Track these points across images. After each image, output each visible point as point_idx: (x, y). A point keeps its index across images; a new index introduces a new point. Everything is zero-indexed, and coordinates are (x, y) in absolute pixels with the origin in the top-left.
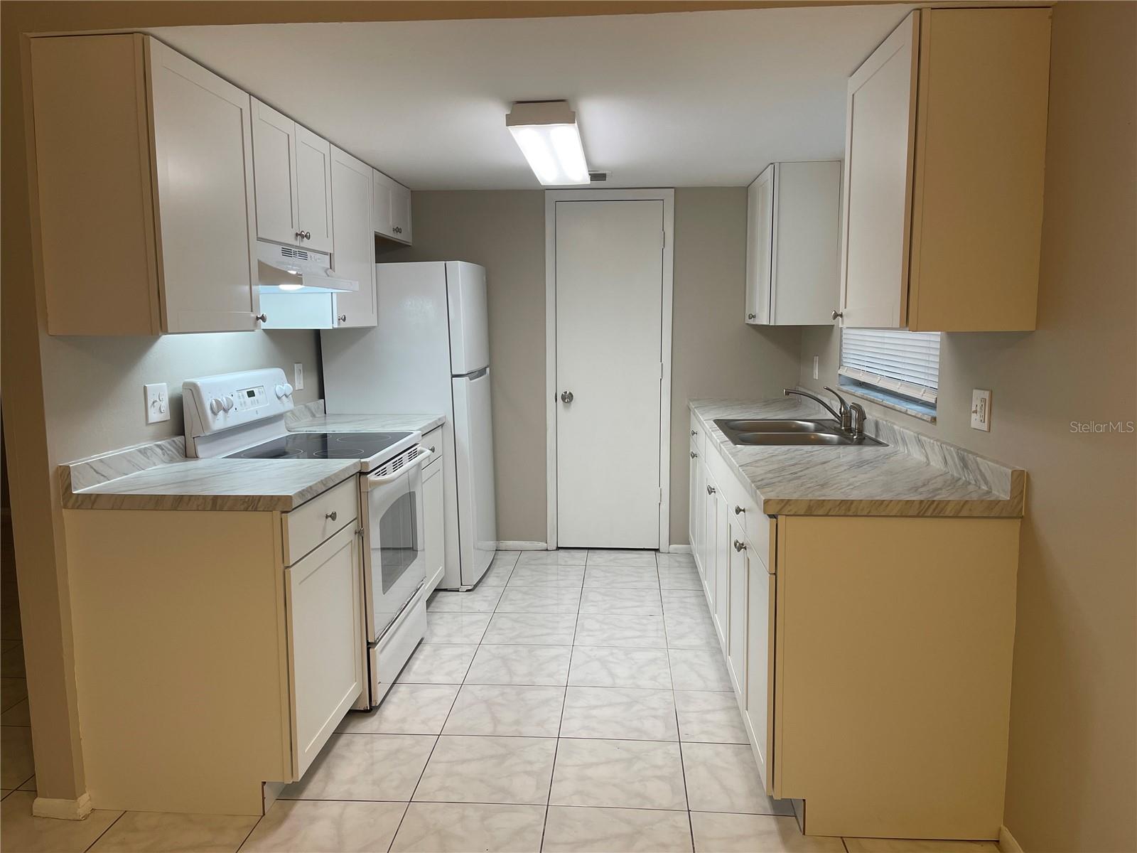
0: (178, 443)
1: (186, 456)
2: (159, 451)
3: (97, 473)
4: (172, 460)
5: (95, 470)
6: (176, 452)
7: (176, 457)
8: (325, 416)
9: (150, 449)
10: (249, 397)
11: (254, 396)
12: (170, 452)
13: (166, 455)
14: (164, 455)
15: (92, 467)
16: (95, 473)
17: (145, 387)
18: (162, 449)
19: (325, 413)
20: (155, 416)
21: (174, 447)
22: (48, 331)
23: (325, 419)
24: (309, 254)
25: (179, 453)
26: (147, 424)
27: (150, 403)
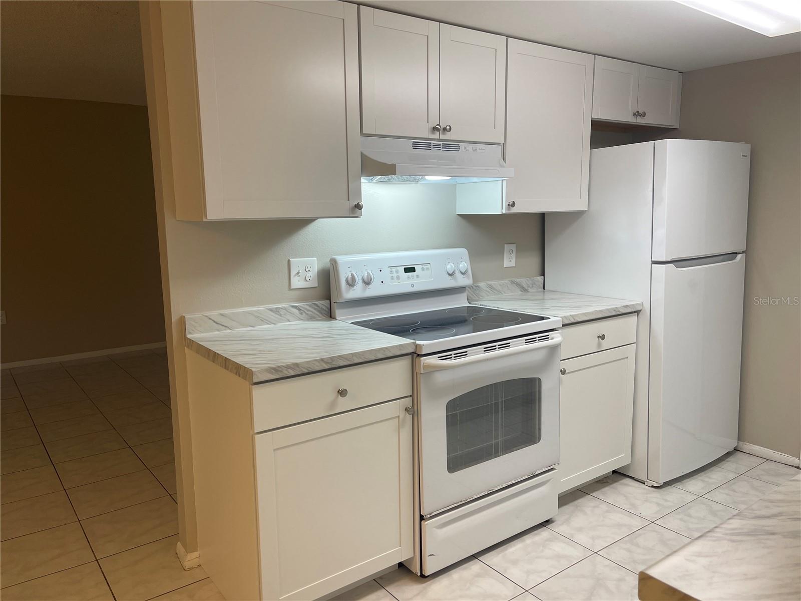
0: (320, 306)
1: (331, 317)
2: (295, 311)
3: (217, 323)
4: (312, 318)
5: (214, 321)
6: (318, 314)
7: (317, 316)
8: (544, 292)
9: (285, 309)
10: (405, 272)
11: (415, 271)
12: (309, 313)
13: (304, 314)
14: (301, 314)
15: (210, 319)
16: (215, 324)
17: (289, 261)
18: (299, 310)
19: (544, 289)
20: (297, 283)
21: (315, 309)
22: (176, 218)
23: (544, 295)
24: (462, 145)
25: (322, 313)
26: (290, 289)
27: (293, 273)
